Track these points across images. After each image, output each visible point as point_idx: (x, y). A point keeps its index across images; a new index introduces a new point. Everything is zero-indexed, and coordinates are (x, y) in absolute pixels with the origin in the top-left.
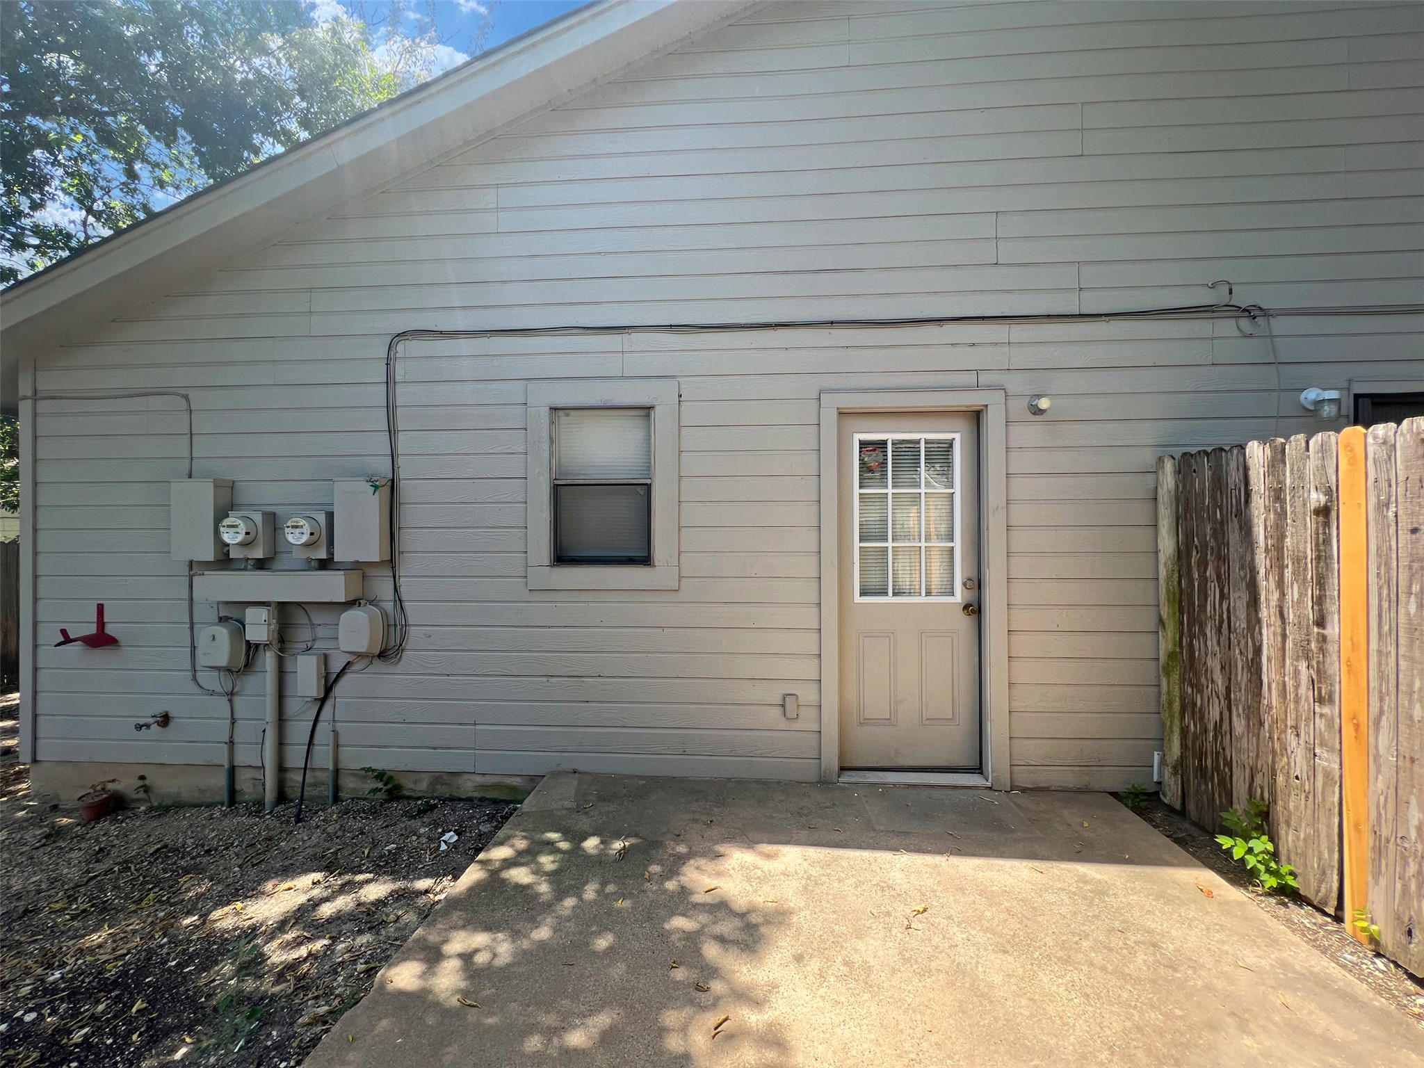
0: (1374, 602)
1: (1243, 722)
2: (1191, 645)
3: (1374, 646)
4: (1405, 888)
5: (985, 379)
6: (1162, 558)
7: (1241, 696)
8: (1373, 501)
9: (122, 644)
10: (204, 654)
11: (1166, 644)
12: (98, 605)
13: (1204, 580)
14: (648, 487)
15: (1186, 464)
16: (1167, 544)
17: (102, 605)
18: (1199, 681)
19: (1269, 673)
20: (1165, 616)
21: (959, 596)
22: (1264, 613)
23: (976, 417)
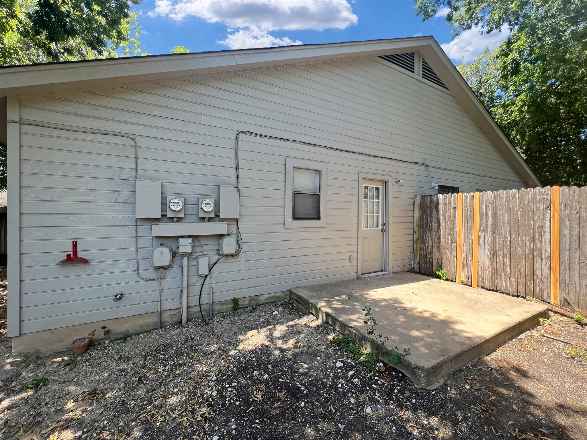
0: (463, 224)
1: (436, 250)
2: (423, 236)
3: (463, 231)
4: (468, 271)
5: (389, 173)
6: (415, 217)
7: (435, 245)
8: (464, 206)
9: (89, 261)
10: (157, 261)
11: (416, 236)
12: (73, 242)
13: (427, 222)
14: (319, 195)
15: (423, 197)
16: (417, 214)
17: (76, 242)
18: (425, 243)
19: (442, 239)
20: (416, 230)
21: (380, 228)
22: (441, 228)
23: (385, 182)
